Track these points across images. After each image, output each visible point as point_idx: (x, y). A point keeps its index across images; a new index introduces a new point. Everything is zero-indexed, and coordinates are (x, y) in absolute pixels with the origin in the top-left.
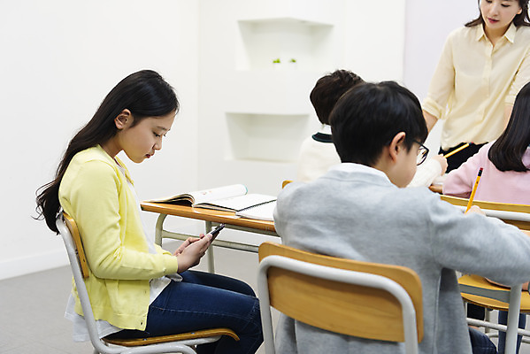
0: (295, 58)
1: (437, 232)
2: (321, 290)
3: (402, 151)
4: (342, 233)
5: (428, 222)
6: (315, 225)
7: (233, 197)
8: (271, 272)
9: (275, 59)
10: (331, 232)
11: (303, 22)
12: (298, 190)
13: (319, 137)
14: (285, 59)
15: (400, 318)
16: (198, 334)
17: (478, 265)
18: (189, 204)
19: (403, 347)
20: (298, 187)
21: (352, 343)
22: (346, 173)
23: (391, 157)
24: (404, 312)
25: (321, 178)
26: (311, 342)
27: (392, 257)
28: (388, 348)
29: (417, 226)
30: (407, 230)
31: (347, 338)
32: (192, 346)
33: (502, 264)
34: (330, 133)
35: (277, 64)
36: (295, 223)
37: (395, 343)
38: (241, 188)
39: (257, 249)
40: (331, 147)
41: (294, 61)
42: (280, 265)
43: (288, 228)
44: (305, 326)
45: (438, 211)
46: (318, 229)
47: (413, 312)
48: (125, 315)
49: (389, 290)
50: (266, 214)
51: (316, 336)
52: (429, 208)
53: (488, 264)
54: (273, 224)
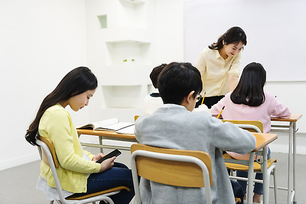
0: (133, 59)
1: (214, 132)
2: (163, 165)
3: (192, 99)
4: (169, 137)
5: (210, 127)
6: (156, 135)
7: (113, 124)
8: (137, 158)
9: (125, 60)
10: (164, 137)
11: (137, 42)
12: (145, 119)
13: (154, 95)
14: (129, 59)
15: (202, 176)
16: (111, 190)
17: (232, 146)
18: (92, 129)
19: (203, 190)
20: (144, 118)
21: (179, 190)
22: (167, 108)
23: (188, 102)
24: (204, 173)
25: (155, 112)
26: (159, 191)
27: (195, 145)
28: (196, 191)
29: (204, 130)
30: (200, 132)
31: (176, 187)
32: (109, 196)
33: (242, 145)
34: (158, 92)
35: (125, 62)
36: (146, 135)
37: (198, 188)
38: (116, 120)
39: (130, 149)
40: (160, 99)
41: (133, 60)
42: (142, 155)
43: (142, 138)
44: (155, 183)
45: (213, 121)
46: (158, 136)
47: (208, 172)
48: (76, 186)
49: (196, 163)
50: (130, 131)
51: (162, 188)
52: (209, 120)
53: (236, 145)
54: (134, 136)
